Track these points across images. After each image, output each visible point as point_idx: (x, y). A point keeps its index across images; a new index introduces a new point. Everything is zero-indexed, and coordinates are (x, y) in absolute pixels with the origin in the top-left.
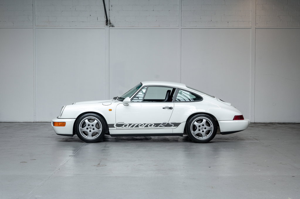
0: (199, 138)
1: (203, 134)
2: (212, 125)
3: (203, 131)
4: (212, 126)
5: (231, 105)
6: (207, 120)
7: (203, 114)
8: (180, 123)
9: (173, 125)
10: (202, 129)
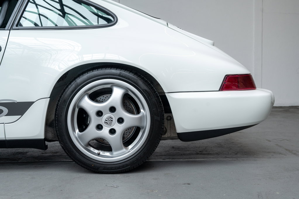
0: (99, 154)
1: (114, 140)
2: (144, 109)
3: (112, 131)
4: (145, 112)
5: (213, 45)
6: (127, 89)
7: (114, 71)
8: (30, 104)
9: (5, 110)
10: (110, 124)
